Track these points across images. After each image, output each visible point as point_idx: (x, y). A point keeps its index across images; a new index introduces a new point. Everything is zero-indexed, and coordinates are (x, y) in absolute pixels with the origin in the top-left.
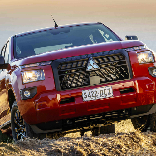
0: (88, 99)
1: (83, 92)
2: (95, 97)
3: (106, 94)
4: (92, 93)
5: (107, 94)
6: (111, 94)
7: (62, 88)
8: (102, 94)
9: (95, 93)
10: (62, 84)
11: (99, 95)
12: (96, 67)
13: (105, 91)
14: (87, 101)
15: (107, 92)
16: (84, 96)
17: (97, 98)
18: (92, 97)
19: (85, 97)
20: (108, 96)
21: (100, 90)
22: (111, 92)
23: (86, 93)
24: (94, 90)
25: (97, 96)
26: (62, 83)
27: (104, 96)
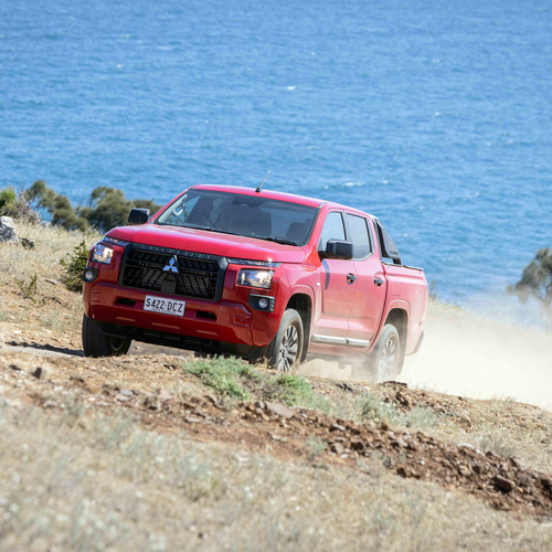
0: (150, 308)
1: (147, 297)
2: (159, 309)
4: (158, 302)
5: (176, 310)
6: (181, 312)
7: (126, 283)
8: (170, 308)
9: (161, 303)
10: (126, 278)
11: (165, 308)
12: (175, 270)
13: (175, 305)
14: (149, 311)
15: (177, 307)
16: (146, 303)
17: (162, 311)
18: (156, 307)
19: (147, 305)
20: (177, 313)
21: (169, 303)
22: (183, 309)
24: (161, 299)
25: (163, 308)
26: (126, 276)
27: (171, 312)
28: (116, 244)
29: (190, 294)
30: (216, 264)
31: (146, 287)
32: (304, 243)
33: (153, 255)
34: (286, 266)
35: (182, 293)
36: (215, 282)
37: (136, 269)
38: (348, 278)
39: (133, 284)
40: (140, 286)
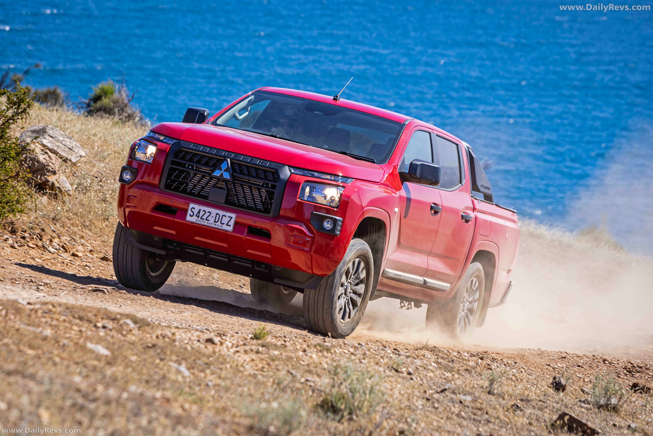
0: (194, 219)
1: (192, 205)
2: (204, 220)
3: (222, 222)
4: (204, 212)
5: (223, 224)
6: (230, 226)
7: (168, 186)
8: (217, 220)
9: (207, 214)
10: (169, 181)
11: (212, 220)
12: (227, 176)
13: (224, 217)
14: (192, 223)
15: (225, 220)
16: (189, 212)
17: (207, 223)
18: (201, 219)
19: (190, 215)
20: (225, 227)
21: (217, 214)
22: (232, 223)
23: (194, 209)
24: (208, 209)
25: (209, 220)
26: (169, 179)
27: (218, 225)
28: (162, 141)
29: (242, 206)
30: (276, 174)
31: (191, 193)
32: (383, 161)
33: (203, 156)
34: (359, 183)
35: (234, 204)
36: (273, 194)
37: (182, 172)
38: (432, 208)
39: (177, 189)
40: (184, 191)
